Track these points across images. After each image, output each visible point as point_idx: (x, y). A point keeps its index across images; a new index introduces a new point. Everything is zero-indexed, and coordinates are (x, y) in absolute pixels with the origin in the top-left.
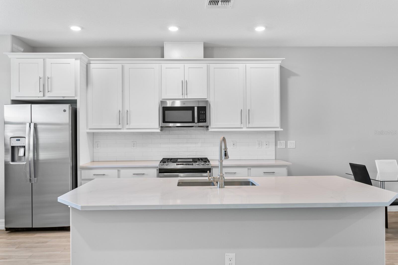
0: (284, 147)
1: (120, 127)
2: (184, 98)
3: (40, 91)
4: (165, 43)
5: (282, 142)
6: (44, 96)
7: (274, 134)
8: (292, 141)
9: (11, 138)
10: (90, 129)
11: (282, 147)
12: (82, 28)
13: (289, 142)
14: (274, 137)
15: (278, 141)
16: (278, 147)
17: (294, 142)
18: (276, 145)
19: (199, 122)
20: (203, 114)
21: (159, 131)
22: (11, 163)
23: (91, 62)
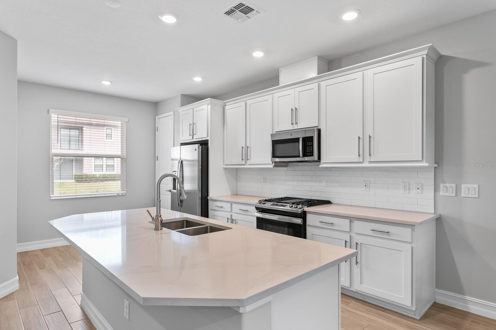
0: (454, 194)
1: (243, 162)
2: (294, 129)
3: (190, 135)
4: (280, 69)
5: (448, 185)
6: (193, 139)
7: (433, 173)
8: (470, 186)
9: (173, 172)
10: (226, 165)
11: (448, 194)
12: (203, 78)
13: (463, 186)
14: (433, 177)
15: (441, 184)
16: (441, 193)
17: (476, 186)
18: (436, 189)
19: (304, 155)
20: (311, 145)
21: (271, 166)
22: (173, 191)
23: (227, 104)
